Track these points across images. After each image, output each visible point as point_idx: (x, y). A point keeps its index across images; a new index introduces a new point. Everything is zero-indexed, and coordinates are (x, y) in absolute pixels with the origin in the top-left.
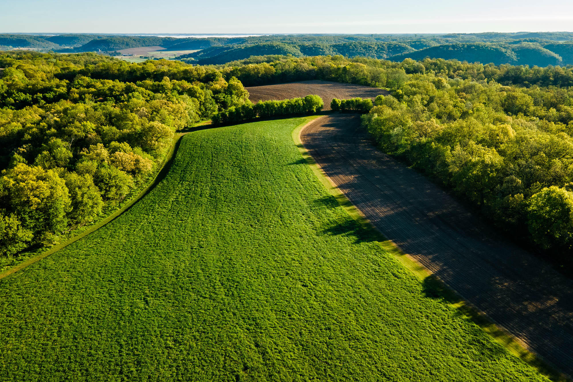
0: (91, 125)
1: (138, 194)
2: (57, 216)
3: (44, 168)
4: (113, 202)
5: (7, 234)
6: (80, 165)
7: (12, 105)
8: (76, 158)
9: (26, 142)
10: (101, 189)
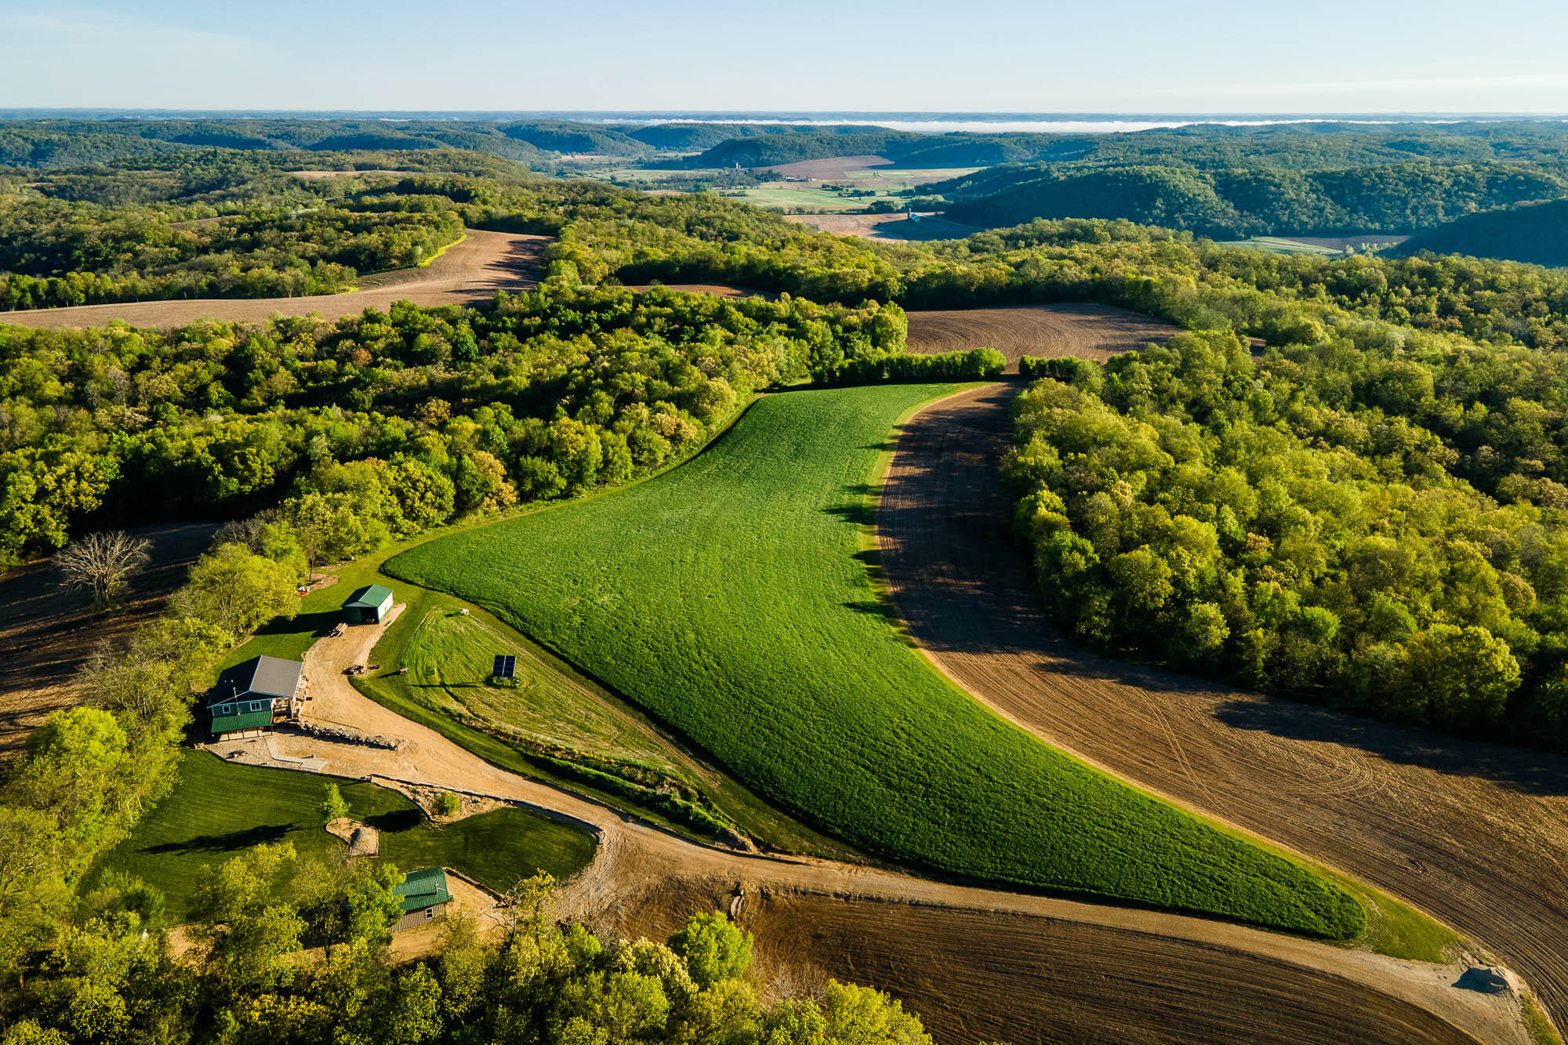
0: (640, 378)
1: (675, 462)
2: (587, 470)
3: (584, 424)
4: (646, 468)
5: (547, 478)
6: (617, 423)
7: (556, 328)
8: (618, 416)
9: (570, 393)
10: (633, 451)
